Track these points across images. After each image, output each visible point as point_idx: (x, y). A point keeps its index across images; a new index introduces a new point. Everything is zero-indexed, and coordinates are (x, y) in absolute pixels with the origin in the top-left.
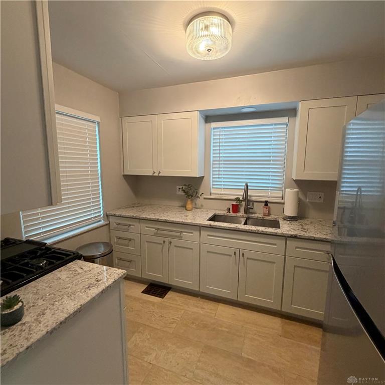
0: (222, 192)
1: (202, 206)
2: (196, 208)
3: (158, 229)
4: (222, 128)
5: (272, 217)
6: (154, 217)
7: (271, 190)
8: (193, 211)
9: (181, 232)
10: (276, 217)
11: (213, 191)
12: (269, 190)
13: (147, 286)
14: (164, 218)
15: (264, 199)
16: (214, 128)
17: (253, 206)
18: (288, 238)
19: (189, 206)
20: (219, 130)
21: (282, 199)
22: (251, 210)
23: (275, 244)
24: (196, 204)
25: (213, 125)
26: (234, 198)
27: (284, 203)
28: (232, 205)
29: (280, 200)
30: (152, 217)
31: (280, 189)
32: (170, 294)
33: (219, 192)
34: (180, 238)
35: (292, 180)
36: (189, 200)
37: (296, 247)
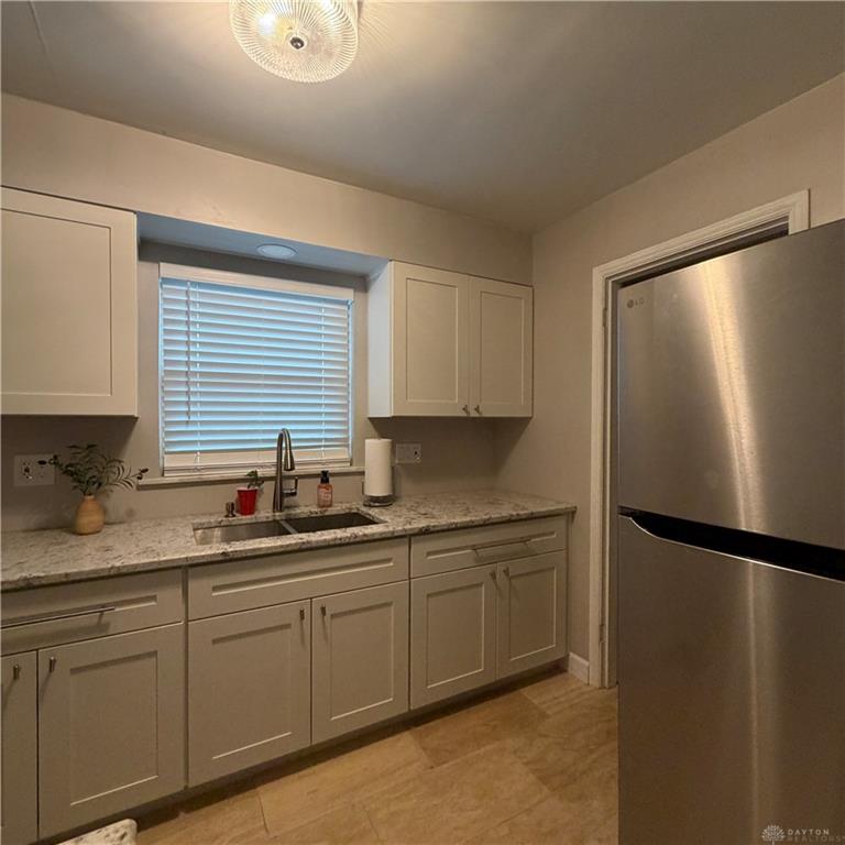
0: (200, 462)
1: (131, 513)
4: (195, 284)
7: (325, 446)
8: (103, 533)
9: (105, 609)
11: (169, 463)
12: (320, 446)
15: (318, 469)
16: (166, 280)
17: (296, 487)
18: (413, 539)
19: (88, 520)
20: (184, 288)
21: (353, 465)
22: (287, 501)
23: (389, 560)
25: (168, 270)
27: (363, 473)
28: (239, 492)
29: (347, 468)
31: (344, 443)
33: (190, 464)
35: (369, 422)
36: (89, 497)
37: (429, 554)
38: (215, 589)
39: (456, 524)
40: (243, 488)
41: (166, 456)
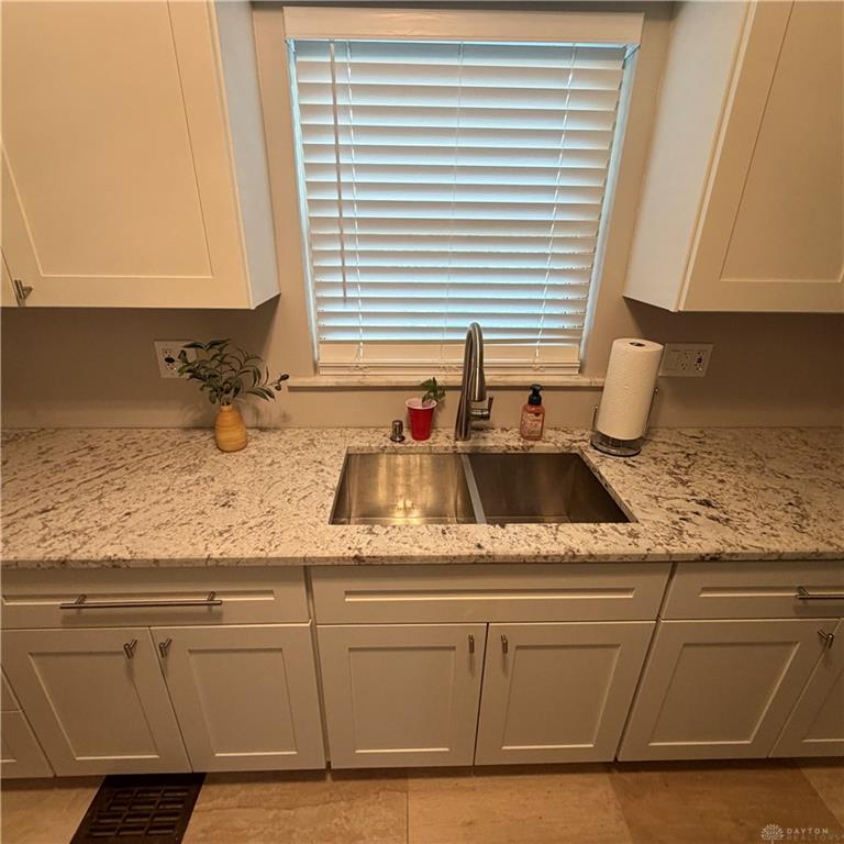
0: (363, 357)
4: (341, 46)
11: (325, 356)
17: (489, 410)
20: (327, 58)
23: (626, 590)
25: (296, 23)
28: (410, 409)
33: (349, 359)
40: (417, 403)
41: (321, 346)
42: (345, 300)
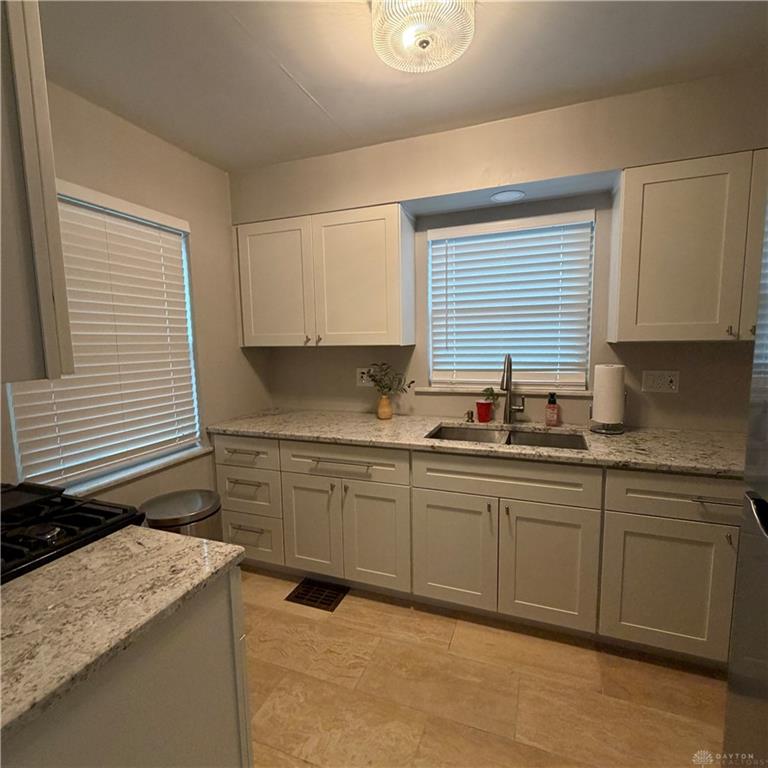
0: (455, 378)
1: (412, 409)
2: (399, 415)
3: (318, 460)
4: (451, 240)
5: (566, 429)
6: (309, 435)
7: (561, 370)
8: (393, 419)
9: (369, 465)
10: (574, 427)
11: (434, 377)
12: (556, 370)
13: (296, 585)
14: (330, 436)
15: (548, 390)
16: (434, 242)
17: (523, 405)
18: (608, 471)
19: (384, 410)
20: (444, 245)
21: (587, 389)
22: (519, 416)
23: (577, 485)
24: (398, 406)
25: (433, 234)
26: (480, 389)
27: (591, 398)
28: (478, 404)
29: (582, 391)
30: (306, 433)
31: (580, 367)
32: (347, 603)
33: (448, 379)
34: (367, 477)
35: (609, 346)
36: (384, 397)
37: (628, 491)
38: (429, 470)
39: (670, 467)
40: (482, 400)
41: (434, 371)
42: (447, 348)
